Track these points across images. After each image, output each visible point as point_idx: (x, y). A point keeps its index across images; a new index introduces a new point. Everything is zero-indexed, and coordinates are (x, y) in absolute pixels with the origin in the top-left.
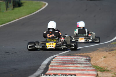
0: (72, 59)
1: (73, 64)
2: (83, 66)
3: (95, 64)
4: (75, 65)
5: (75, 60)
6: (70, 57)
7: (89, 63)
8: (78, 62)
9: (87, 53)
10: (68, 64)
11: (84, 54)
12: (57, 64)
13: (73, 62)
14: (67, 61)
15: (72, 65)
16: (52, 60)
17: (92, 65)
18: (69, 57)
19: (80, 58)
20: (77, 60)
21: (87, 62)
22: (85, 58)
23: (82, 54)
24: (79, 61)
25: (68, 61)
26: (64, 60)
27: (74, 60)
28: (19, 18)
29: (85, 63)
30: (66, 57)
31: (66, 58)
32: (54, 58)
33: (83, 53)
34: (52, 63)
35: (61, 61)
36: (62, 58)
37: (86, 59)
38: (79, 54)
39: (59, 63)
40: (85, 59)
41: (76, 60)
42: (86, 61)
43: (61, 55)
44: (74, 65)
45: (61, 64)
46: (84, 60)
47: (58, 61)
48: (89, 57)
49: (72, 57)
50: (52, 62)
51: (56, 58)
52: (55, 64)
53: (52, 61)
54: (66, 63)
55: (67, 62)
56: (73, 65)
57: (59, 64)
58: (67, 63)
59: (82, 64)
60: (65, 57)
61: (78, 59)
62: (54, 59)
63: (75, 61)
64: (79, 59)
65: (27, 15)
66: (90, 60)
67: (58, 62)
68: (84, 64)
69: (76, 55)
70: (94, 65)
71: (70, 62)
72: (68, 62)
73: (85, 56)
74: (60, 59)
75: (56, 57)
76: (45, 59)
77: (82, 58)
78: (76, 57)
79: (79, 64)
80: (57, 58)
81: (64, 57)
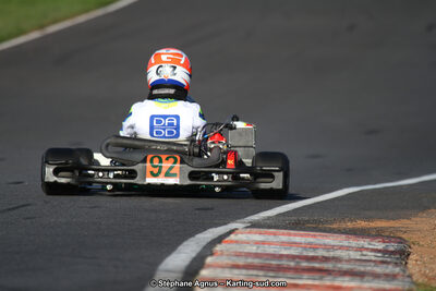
0: (314, 247)
1: (317, 275)
2: (367, 285)
3: (430, 279)
4: (328, 283)
5: (326, 254)
6: (300, 238)
7: (397, 270)
8: (345, 266)
9: (388, 219)
10: (289, 275)
11: (372, 225)
12: (236, 271)
13: (317, 265)
14: (288, 256)
15: (310, 282)
16: (209, 249)
17: (418, 285)
18: (298, 239)
19: (354, 242)
20: (338, 253)
21: (390, 269)
22: (380, 246)
23: (362, 224)
24: (349, 261)
25: (293, 257)
26: (271, 250)
27: (321, 253)
28: (42, 27)
29: (379, 270)
30: (284, 236)
31: (283, 244)
32: (220, 239)
33: (369, 219)
34: (210, 266)
35: (257, 255)
36: (263, 243)
37: (384, 252)
38: (350, 225)
39: (247, 267)
40: (379, 251)
41: (331, 254)
42: (383, 262)
43: (254, 225)
44: (321, 279)
45: (255, 272)
46: (371, 256)
47: (238, 255)
48: (401, 241)
49: (311, 240)
50: (209, 260)
51: (232, 242)
52: (227, 274)
53: (212, 254)
54: (279, 269)
55: (284, 263)
56: (317, 283)
57: (244, 272)
58: (288, 269)
59: (361, 275)
60: (275, 234)
61: (341, 248)
62: (218, 248)
63: (326, 259)
64: (348, 248)
65: (87, 11)
66: (403, 255)
67: (241, 261)
68: (376, 276)
69: (334, 226)
70: (425, 286)
71: (304, 264)
72: (292, 264)
73: (378, 234)
74: (253, 249)
75: (232, 237)
76: (172, 247)
77: (364, 243)
78: (331, 240)
79: (347, 278)
80: (237, 242)
81: (271, 238)
